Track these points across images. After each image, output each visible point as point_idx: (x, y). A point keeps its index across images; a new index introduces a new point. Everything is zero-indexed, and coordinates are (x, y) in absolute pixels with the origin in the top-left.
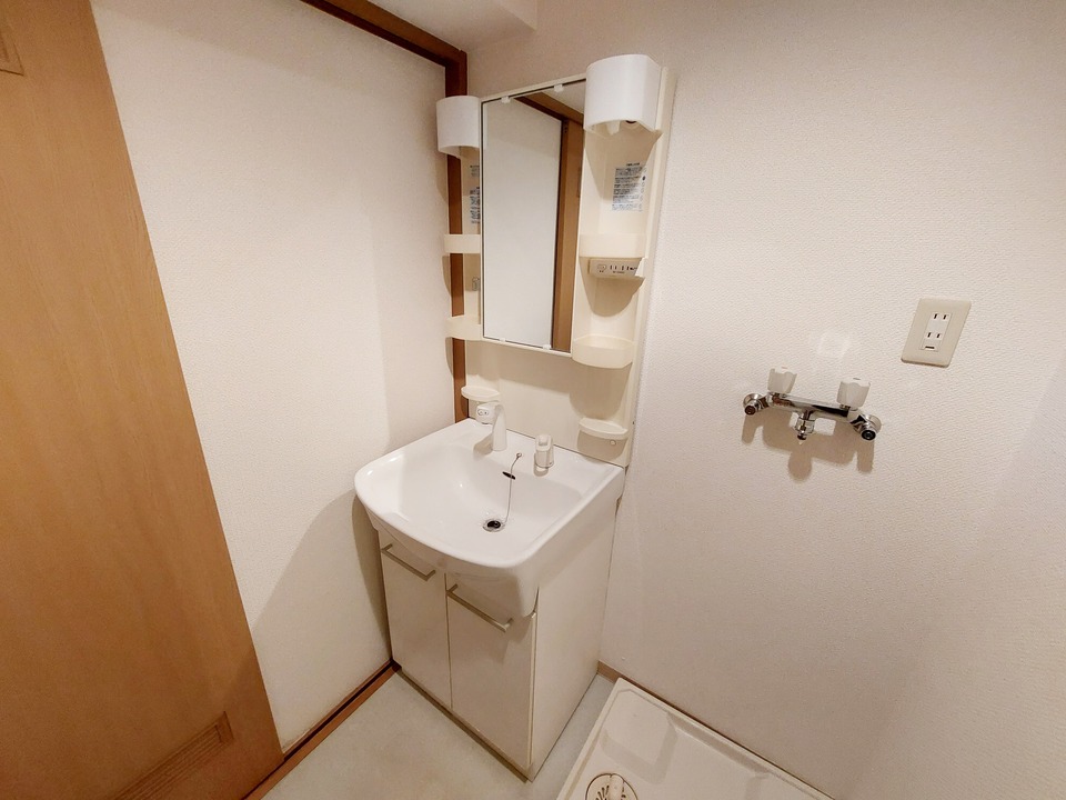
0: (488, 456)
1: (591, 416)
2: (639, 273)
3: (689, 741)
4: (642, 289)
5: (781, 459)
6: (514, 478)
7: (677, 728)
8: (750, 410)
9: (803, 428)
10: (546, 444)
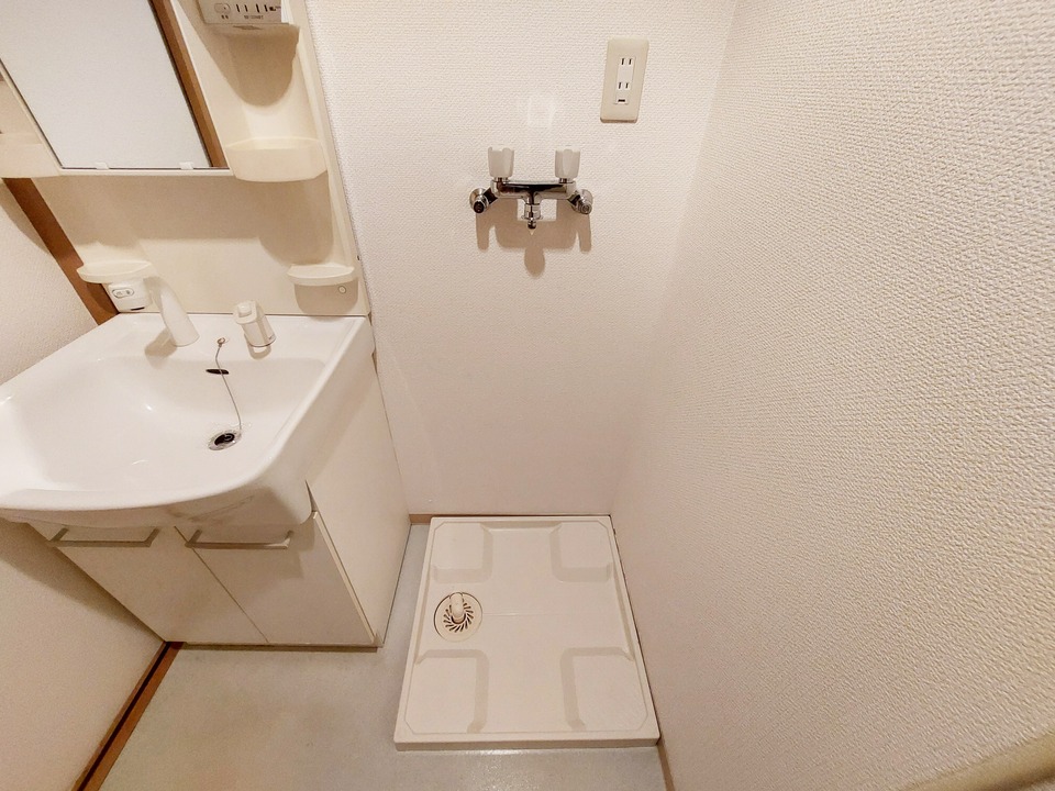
0: (171, 357)
1: (301, 263)
2: (287, 16)
3: (502, 533)
4: (301, 47)
5: (517, 257)
6: (226, 372)
7: (490, 530)
8: (478, 208)
9: (532, 215)
10: (250, 313)
